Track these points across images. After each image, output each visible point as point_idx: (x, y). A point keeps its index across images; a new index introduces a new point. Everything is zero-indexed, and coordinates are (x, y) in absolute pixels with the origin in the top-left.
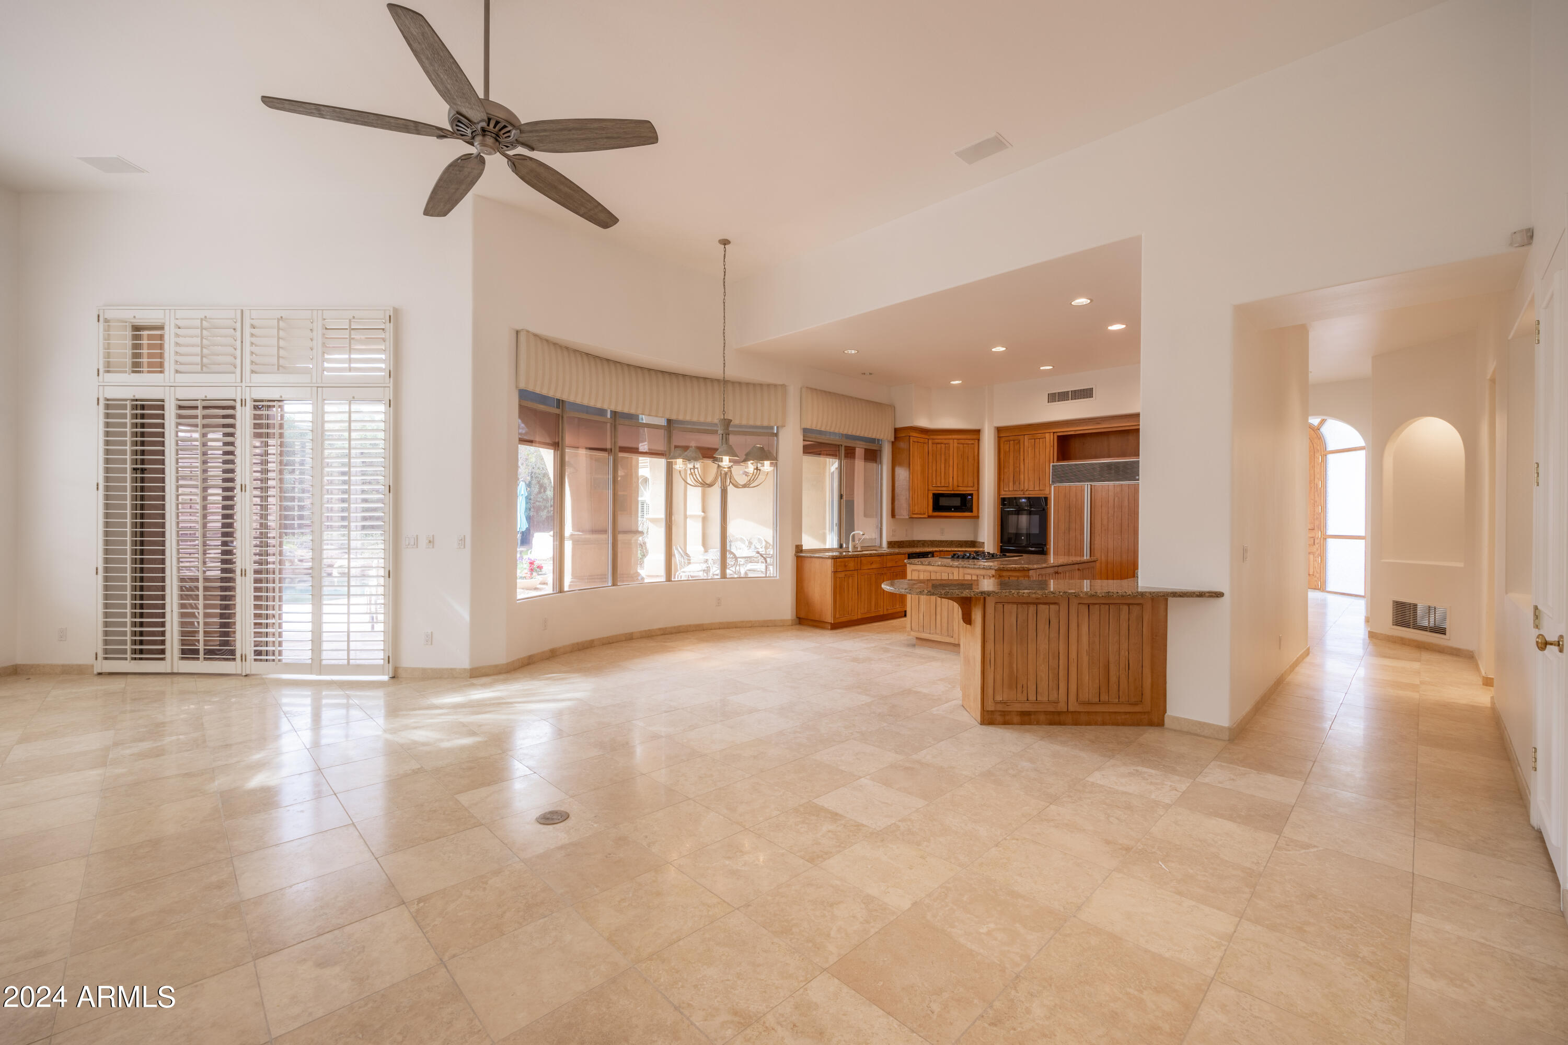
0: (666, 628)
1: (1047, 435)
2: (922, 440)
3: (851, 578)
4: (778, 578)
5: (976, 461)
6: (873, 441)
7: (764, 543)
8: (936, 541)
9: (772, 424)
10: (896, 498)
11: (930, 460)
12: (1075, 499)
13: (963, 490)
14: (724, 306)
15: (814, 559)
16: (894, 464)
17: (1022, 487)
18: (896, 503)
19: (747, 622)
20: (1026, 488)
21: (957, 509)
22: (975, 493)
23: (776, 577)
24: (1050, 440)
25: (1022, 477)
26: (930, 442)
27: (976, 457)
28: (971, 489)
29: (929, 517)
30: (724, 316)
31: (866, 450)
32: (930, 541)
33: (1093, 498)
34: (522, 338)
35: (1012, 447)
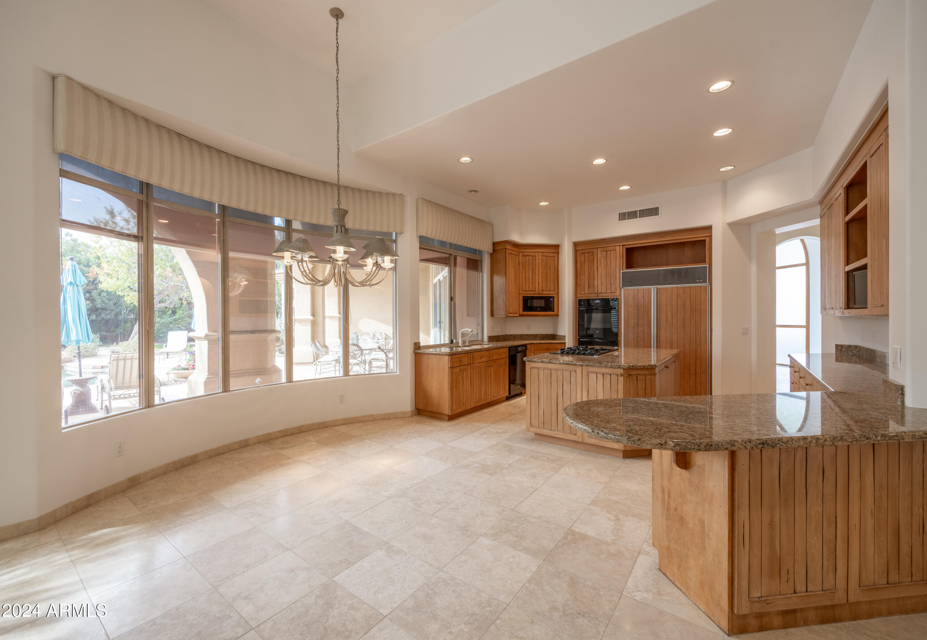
0: (287, 429)
1: (617, 248)
2: (514, 253)
3: (465, 372)
4: (398, 373)
5: (556, 270)
6: (475, 251)
7: (384, 335)
8: (524, 335)
9: (391, 230)
10: (495, 300)
11: (521, 270)
12: (642, 300)
13: (546, 293)
14: (337, 85)
15: (431, 356)
16: (493, 272)
17: (596, 291)
18: (495, 304)
19: (370, 416)
20: (600, 291)
21: (542, 309)
22: (555, 296)
23: (396, 372)
24: (619, 252)
25: (596, 282)
26: (521, 254)
27: (556, 267)
28: (553, 292)
29: (521, 315)
30: (338, 96)
31: (469, 260)
32: (520, 335)
33: (658, 299)
34: (60, 84)
35: (587, 258)
